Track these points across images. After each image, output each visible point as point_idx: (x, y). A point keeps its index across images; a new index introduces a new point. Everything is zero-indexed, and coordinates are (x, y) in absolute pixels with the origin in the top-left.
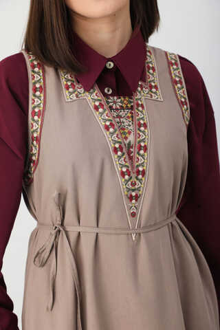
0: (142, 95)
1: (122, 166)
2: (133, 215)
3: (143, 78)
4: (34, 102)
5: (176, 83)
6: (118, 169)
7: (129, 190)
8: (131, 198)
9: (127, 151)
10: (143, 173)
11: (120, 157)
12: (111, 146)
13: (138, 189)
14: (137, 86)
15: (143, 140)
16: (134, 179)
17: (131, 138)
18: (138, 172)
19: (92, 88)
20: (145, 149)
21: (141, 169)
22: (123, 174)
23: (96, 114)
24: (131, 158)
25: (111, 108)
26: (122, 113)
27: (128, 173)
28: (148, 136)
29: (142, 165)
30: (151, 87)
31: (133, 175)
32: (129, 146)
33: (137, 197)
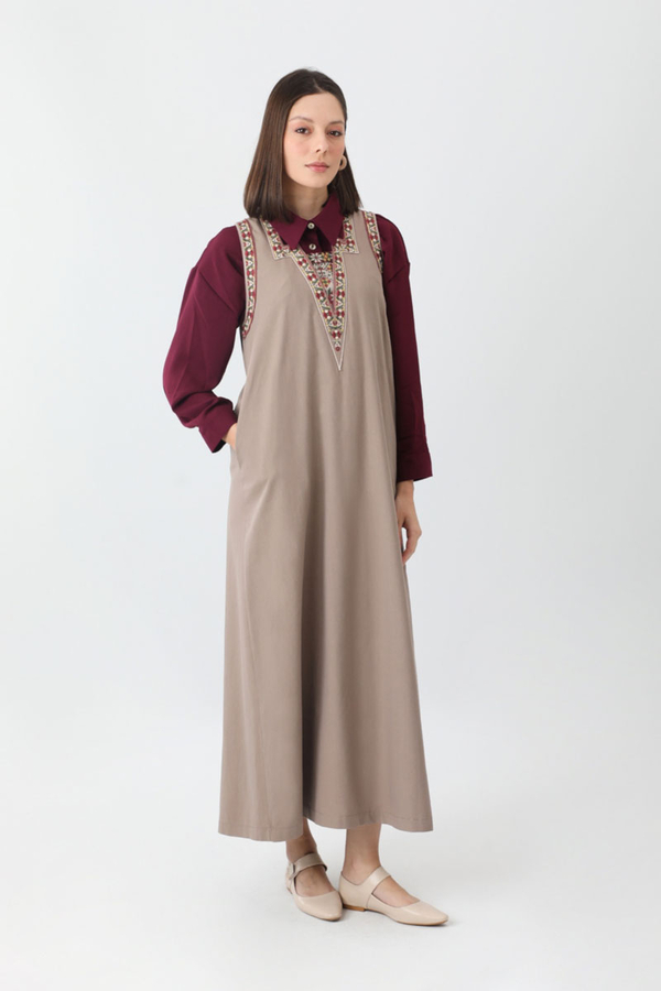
0: (340, 250)
1: (324, 308)
2: (338, 349)
3: (341, 235)
4: (248, 264)
5: (372, 238)
6: (321, 311)
7: (332, 328)
8: (334, 335)
9: (329, 297)
10: (343, 314)
11: (322, 302)
12: (314, 292)
13: (340, 327)
14: (336, 242)
15: (341, 287)
16: (335, 319)
17: (331, 286)
18: (338, 314)
19: (296, 248)
20: (343, 294)
21: (340, 311)
22: (325, 315)
23: (300, 268)
24: (332, 302)
25: (313, 262)
26: (323, 266)
27: (330, 314)
28: (344, 284)
29: (341, 307)
30: (348, 242)
31: (335, 316)
32: (330, 292)
33: (339, 334)
